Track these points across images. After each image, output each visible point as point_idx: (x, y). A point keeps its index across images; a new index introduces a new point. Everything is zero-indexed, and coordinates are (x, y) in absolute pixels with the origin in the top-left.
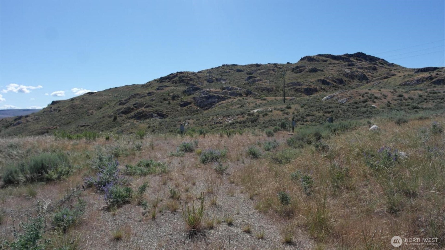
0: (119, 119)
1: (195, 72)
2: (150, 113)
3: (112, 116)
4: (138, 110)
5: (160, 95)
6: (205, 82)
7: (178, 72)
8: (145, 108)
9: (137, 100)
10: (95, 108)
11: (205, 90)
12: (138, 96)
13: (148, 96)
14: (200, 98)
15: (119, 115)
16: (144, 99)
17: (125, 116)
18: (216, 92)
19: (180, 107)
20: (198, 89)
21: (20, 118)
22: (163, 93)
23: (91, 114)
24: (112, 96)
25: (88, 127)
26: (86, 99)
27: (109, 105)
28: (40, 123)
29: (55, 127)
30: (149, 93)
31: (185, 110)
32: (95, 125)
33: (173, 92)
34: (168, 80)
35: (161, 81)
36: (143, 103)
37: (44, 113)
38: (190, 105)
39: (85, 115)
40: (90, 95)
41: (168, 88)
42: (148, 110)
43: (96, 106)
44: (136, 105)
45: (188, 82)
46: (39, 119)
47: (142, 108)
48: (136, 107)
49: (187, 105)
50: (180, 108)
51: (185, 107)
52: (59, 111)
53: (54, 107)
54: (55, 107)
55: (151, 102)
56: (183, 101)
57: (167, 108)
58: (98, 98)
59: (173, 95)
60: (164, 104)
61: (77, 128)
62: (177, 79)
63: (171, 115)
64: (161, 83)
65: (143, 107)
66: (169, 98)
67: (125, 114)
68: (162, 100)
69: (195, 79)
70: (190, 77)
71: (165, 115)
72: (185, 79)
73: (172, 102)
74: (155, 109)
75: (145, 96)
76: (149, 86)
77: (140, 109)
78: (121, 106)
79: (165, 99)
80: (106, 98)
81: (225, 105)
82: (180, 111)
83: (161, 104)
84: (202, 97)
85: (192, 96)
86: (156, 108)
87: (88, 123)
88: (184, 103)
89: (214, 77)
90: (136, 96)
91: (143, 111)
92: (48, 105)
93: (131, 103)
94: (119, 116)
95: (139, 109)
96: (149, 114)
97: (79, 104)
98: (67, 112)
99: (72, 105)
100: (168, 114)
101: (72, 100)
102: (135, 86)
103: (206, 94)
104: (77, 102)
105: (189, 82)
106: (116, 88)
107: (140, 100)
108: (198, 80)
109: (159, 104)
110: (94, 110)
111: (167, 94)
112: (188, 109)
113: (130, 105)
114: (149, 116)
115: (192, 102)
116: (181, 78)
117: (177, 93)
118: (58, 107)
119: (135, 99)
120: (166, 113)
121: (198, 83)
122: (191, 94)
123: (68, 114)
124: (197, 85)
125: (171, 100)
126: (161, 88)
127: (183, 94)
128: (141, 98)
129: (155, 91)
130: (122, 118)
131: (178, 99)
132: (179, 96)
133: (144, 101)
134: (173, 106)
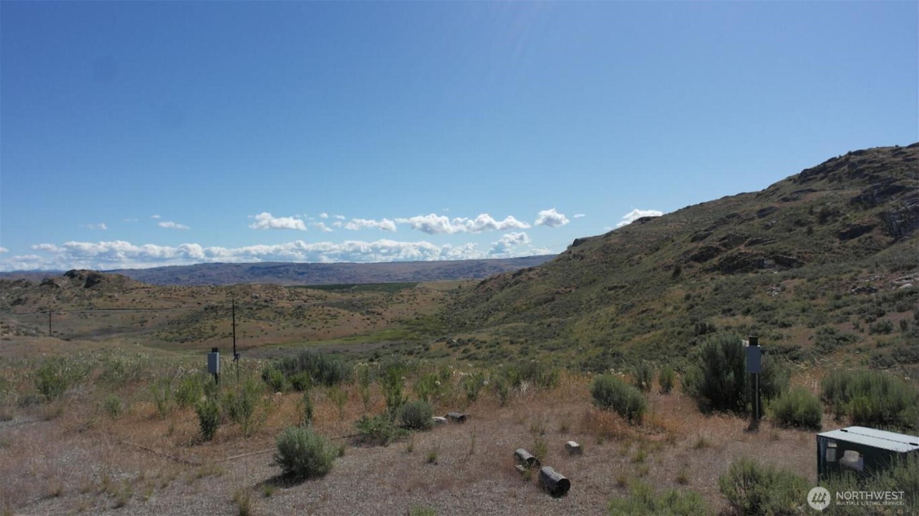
0: (685, 274)
1: (901, 145)
2: (756, 258)
3: (672, 265)
4: (729, 252)
5: (788, 214)
7: (850, 153)
8: (746, 246)
9: (730, 229)
10: (647, 251)
12: (735, 220)
13: (760, 217)
14: (901, 212)
15: (685, 265)
16: (749, 225)
17: (700, 265)
19: (838, 240)
20: (901, 189)
21: (521, 272)
22: (798, 209)
23: (638, 263)
24: (687, 223)
25: (622, 290)
26: (631, 232)
27: (673, 243)
28: (547, 281)
29: (569, 289)
30: (762, 211)
31: (853, 248)
32: (635, 287)
33: (823, 204)
34: (822, 175)
35: (802, 178)
36: (743, 234)
37: (558, 263)
38: (867, 235)
39: (625, 265)
40: (643, 223)
41: (814, 193)
42: (752, 250)
43: (649, 245)
44: (726, 241)
45: (875, 174)
46: (546, 274)
47: (740, 247)
48: (725, 245)
49: (858, 236)
50: (837, 243)
51: (852, 240)
52: (582, 258)
53: (575, 251)
54: (577, 250)
55: (764, 232)
56: (848, 225)
57: (802, 244)
58: (656, 229)
59: (822, 211)
60: (797, 234)
61: (603, 291)
62: (844, 170)
63: (809, 260)
64: (804, 185)
65: (743, 245)
66: (812, 218)
67: (699, 262)
68: (791, 226)
69: (896, 164)
70: (883, 159)
71: (795, 261)
72: (868, 168)
73: (819, 229)
74: (770, 247)
75: (753, 219)
76: (773, 192)
77: (736, 249)
78: (694, 245)
79: (799, 223)
80: (673, 227)
82: (837, 250)
83: (787, 234)
84: (906, 211)
85: (879, 209)
86: (772, 245)
87: (624, 282)
88: (852, 230)
90: (730, 219)
91: (741, 254)
92: (568, 248)
93: (716, 235)
94: (685, 268)
95: (732, 248)
96: (755, 260)
97: (617, 244)
98: (594, 261)
99: (605, 245)
100: (803, 258)
101: (608, 235)
102: (743, 196)
104: (614, 240)
105: (879, 174)
106: (701, 204)
107: (738, 228)
108: (907, 166)
109: (783, 235)
110: (643, 255)
111: (808, 211)
112: (861, 245)
113: (713, 240)
114: (753, 265)
115: (875, 226)
116: (856, 166)
117: (836, 205)
118: (582, 251)
119: (726, 227)
120: (799, 257)
121: (905, 175)
122: (873, 205)
123: (595, 263)
124: (900, 180)
125: (815, 224)
126: (795, 196)
127: (851, 207)
128: (741, 223)
129: (777, 206)
130: (693, 271)
131: (837, 221)
132: (838, 212)
133: (746, 231)
134: (818, 238)
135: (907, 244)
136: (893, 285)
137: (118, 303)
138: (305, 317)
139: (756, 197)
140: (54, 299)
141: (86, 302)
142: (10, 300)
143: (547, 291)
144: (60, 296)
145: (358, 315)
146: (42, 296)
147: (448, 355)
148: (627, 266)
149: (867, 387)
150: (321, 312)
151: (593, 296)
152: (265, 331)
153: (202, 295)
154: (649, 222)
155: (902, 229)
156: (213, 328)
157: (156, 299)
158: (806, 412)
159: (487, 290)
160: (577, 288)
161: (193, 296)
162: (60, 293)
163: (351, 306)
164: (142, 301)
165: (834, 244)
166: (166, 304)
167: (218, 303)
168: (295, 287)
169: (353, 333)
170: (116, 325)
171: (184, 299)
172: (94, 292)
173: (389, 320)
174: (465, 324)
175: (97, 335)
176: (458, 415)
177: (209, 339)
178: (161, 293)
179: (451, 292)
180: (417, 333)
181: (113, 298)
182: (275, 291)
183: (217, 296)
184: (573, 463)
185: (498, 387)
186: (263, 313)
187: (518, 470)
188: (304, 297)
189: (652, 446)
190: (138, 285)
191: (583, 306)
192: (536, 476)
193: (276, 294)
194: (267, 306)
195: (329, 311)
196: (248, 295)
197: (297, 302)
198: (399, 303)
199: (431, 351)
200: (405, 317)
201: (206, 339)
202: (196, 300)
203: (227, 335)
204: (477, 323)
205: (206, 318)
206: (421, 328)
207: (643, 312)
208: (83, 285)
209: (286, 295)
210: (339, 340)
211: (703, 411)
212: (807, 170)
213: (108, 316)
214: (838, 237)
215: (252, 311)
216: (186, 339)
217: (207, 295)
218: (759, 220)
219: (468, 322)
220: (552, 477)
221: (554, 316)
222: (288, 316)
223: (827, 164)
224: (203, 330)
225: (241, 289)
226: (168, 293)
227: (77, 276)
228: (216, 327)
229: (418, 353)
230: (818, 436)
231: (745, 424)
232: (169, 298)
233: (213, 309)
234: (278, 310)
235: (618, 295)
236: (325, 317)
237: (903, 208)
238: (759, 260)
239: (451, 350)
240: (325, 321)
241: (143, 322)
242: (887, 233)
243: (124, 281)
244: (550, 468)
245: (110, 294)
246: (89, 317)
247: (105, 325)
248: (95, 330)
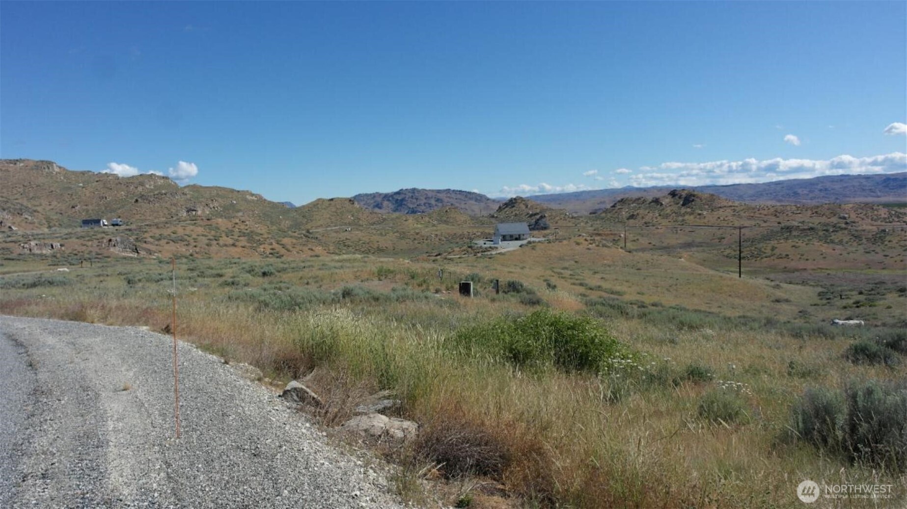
137: (706, 221)
138: (883, 242)
140: (657, 215)
141: (680, 218)
142: (628, 215)
144: (662, 213)
146: (649, 213)
152: (824, 255)
153: (785, 214)
156: (773, 249)
157: (740, 217)
161: (776, 215)
162: (663, 209)
164: (726, 219)
166: (747, 223)
167: (800, 222)
170: (698, 240)
171: (766, 218)
172: (689, 210)
175: (680, 248)
177: (765, 259)
178: (745, 212)
181: (701, 216)
182: (870, 211)
183: (799, 215)
186: (838, 236)
190: (725, 204)
193: (870, 214)
194: (845, 229)
196: (835, 215)
201: (762, 258)
202: (778, 220)
203: (784, 256)
208: (681, 203)
209: (883, 216)
213: (695, 231)
215: (827, 233)
217: (790, 214)
222: (864, 241)
224: (763, 249)
225: (829, 209)
226: (752, 212)
227: (677, 195)
228: (776, 248)
232: (752, 217)
233: (789, 229)
234: (856, 234)
241: (721, 239)
243: (715, 199)
245: (700, 212)
246: (679, 232)
247: (689, 240)
248: (680, 244)
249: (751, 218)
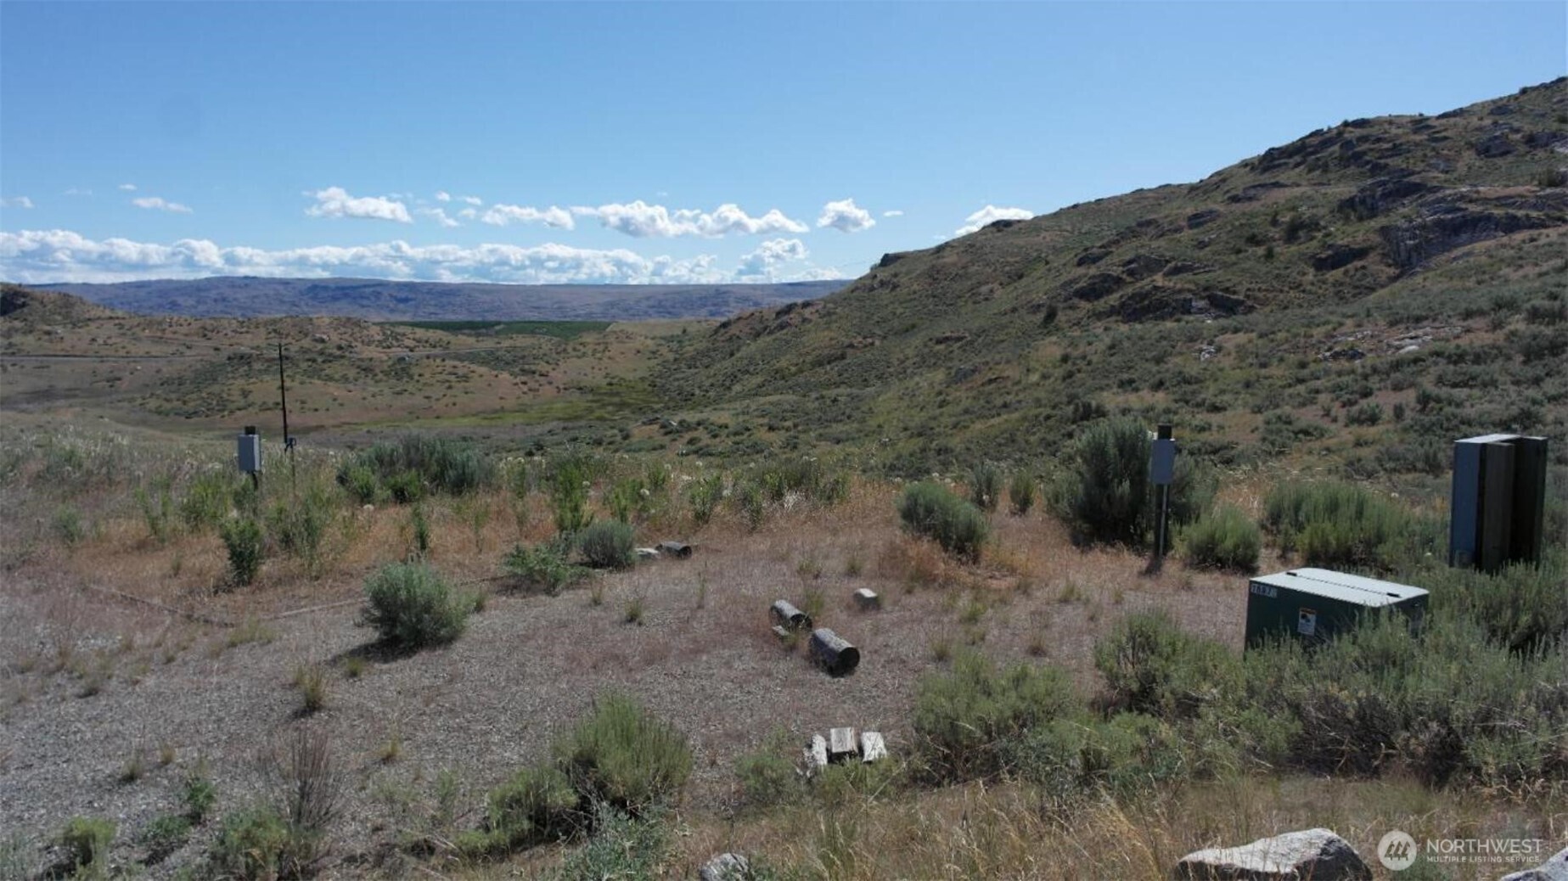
0: (1063, 319)
1: (1427, 113)
2: (1182, 297)
3: (1043, 305)
4: (1139, 285)
5: (1237, 223)
6: (1469, 156)
7: (1346, 124)
8: (1166, 275)
9: (1142, 246)
10: (1005, 279)
11: (1448, 192)
12: (1151, 231)
13: (1191, 227)
14: (1415, 228)
15: (1065, 305)
16: (1172, 240)
17: (1088, 306)
18: (1500, 201)
19: (1312, 271)
20: (1418, 189)
21: (790, 308)
22: (1253, 215)
23: (987, 299)
24: (1072, 233)
25: (959, 344)
26: (978, 245)
27: (1048, 267)
28: (834, 326)
30: (1196, 216)
31: (1334, 285)
32: (980, 340)
33: (1294, 208)
34: (1298, 158)
35: (1265, 164)
36: (1163, 256)
38: (1359, 264)
39: (966, 302)
40: (999, 231)
41: (1282, 190)
42: (1175, 282)
43: (1007, 269)
44: (1134, 265)
45: (1382, 161)
46: (835, 313)
47: (1155, 277)
48: (1131, 273)
49: (1344, 264)
50: (1310, 275)
51: (1334, 272)
52: (895, 287)
53: (883, 275)
54: (886, 274)
55: (1196, 254)
56: (1330, 246)
57: (1254, 276)
58: (1021, 242)
59: (1293, 220)
61: (926, 345)
62: (1334, 152)
63: (1264, 303)
64: (1267, 175)
65: (1161, 274)
66: (1275, 233)
67: (1088, 300)
68: (1241, 244)
69: (1417, 144)
70: (1397, 137)
71: (1241, 303)
72: (1372, 150)
73: (1284, 251)
74: (1202, 279)
75: (1179, 230)
76: (1217, 186)
77: (1148, 280)
78: (1081, 270)
79: (1253, 240)
80: (1048, 239)
81: (1484, 259)
82: (1309, 287)
83: (1233, 258)
84: (1423, 227)
85: (1381, 221)
86: (1207, 276)
87: (961, 330)
88: (1336, 254)
89: (1517, 131)
90: (1144, 229)
91: (1156, 288)
92: (872, 269)
93: (1119, 255)
94: (1064, 308)
95: (1142, 279)
96: (1176, 301)
97: (954, 264)
98: (915, 293)
99: (933, 266)
100: (1255, 299)
101: (940, 249)
102: (1166, 190)
103: (1448, 211)
104: (950, 258)
105: (1389, 161)
106: (1099, 201)
107: (1154, 244)
108: (1434, 149)
109: (1225, 258)
110: (996, 286)
111: (1269, 218)
112: (1348, 280)
113: (1114, 264)
114: (1174, 308)
115: (1372, 248)
116: (1354, 146)
117: (1315, 211)
118: (896, 275)
119: (1135, 243)
120: (1248, 297)
121: (1429, 165)
122: (1373, 213)
123: (916, 296)
124: (1419, 173)
125: (1281, 242)
126: (1252, 192)
127: (1338, 215)
128: (1162, 236)
129: (1221, 208)
130: (1073, 315)
131: (1313, 238)
132: (1317, 224)
133: (1166, 249)
134: (1282, 266)
135: (1419, 279)
136: (1389, 346)
137: (64, 345)
138: (411, 377)
139: (1189, 192)
141: (3, 342)
143: (833, 342)
145: (505, 375)
147: (662, 447)
148: (970, 303)
149: (1333, 507)
150: (440, 369)
151: (910, 352)
152: (339, 401)
153: (221, 334)
154: (1010, 229)
155: (1414, 254)
156: (245, 394)
157: (136, 338)
158: (1237, 546)
159: (731, 339)
160: (885, 338)
161: (205, 336)
163: (493, 360)
164: (110, 342)
165: (1304, 278)
166: (155, 350)
168: (394, 324)
169: (498, 407)
170: (62, 384)
171: (188, 340)
172: (17, 324)
173: (562, 387)
174: (693, 395)
175: (28, 403)
176: (679, 546)
177: (238, 413)
178: (144, 329)
179: (671, 339)
180: (610, 408)
181: (53, 336)
182: (356, 329)
183: (249, 336)
184: (866, 623)
185: (746, 499)
186: (336, 369)
187: (776, 634)
188: (411, 343)
189: (992, 597)
190: (99, 314)
191: (891, 370)
192: (805, 644)
193: (358, 335)
194: (343, 357)
195: (455, 367)
196: (306, 335)
197: (398, 352)
198: (579, 357)
199: (634, 440)
200: (587, 381)
201: (232, 412)
202: (210, 343)
203: (270, 405)
204: (712, 394)
205: (230, 375)
206: (616, 400)
207: (991, 381)
209: (378, 338)
210: (473, 419)
211: (1077, 543)
212: (1273, 149)
213: (48, 367)
214: (1314, 265)
215: (314, 365)
216: (195, 413)
217: (230, 334)
218: (1191, 232)
219: (697, 392)
220: (832, 645)
221: (843, 386)
222: (380, 376)
223: (1307, 141)
224: (225, 395)
225: (294, 326)
226: (158, 329)
228: (250, 392)
229: (610, 443)
230: (1251, 582)
231: (1142, 563)
232: (161, 338)
233: (244, 359)
234: (364, 365)
235: (952, 352)
236: (448, 377)
237: (1419, 220)
238: (1185, 300)
239: (668, 438)
240: (447, 384)
241: (113, 380)
242: (1390, 261)
243: (73, 305)
244: (827, 631)
245: (47, 328)
247: (42, 384)
248: (20, 393)
249: (159, 340)
